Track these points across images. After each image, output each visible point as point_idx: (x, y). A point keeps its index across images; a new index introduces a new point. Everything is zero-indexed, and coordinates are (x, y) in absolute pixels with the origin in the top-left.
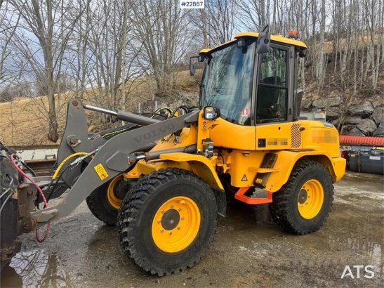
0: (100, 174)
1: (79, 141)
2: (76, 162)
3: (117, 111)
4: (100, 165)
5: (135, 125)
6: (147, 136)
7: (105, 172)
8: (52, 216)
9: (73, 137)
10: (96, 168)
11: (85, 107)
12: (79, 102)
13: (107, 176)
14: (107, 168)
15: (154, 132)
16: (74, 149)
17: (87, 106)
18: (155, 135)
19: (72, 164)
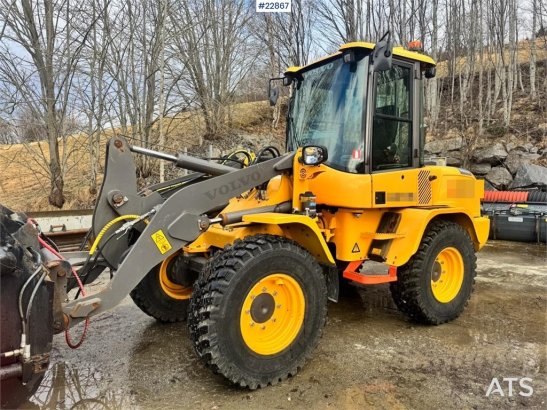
0: (159, 246)
1: (126, 199)
2: (123, 228)
3: (177, 155)
4: (160, 232)
6: (224, 190)
7: (167, 242)
8: (94, 308)
9: (116, 193)
10: (154, 236)
11: (132, 150)
12: (124, 143)
13: (170, 247)
14: (170, 237)
16: (119, 211)
17: (135, 148)
18: (234, 188)
19: (117, 232)
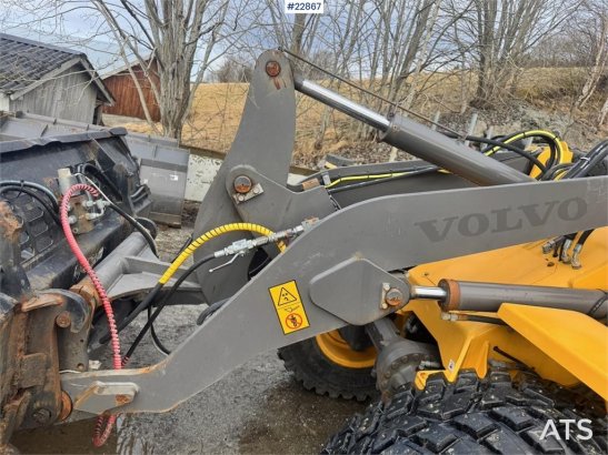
0: (283, 314)
1: (258, 189)
2: (228, 250)
3: (391, 116)
4: (291, 286)
5: (431, 167)
6: (474, 224)
7: (300, 311)
8: (117, 404)
9: (244, 172)
10: (275, 292)
11: (298, 88)
12: (286, 69)
13: (305, 324)
14: (309, 300)
15: (502, 215)
16: (243, 211)
17: (307, 84)
18: (502, 226)
19: (217, 254)
